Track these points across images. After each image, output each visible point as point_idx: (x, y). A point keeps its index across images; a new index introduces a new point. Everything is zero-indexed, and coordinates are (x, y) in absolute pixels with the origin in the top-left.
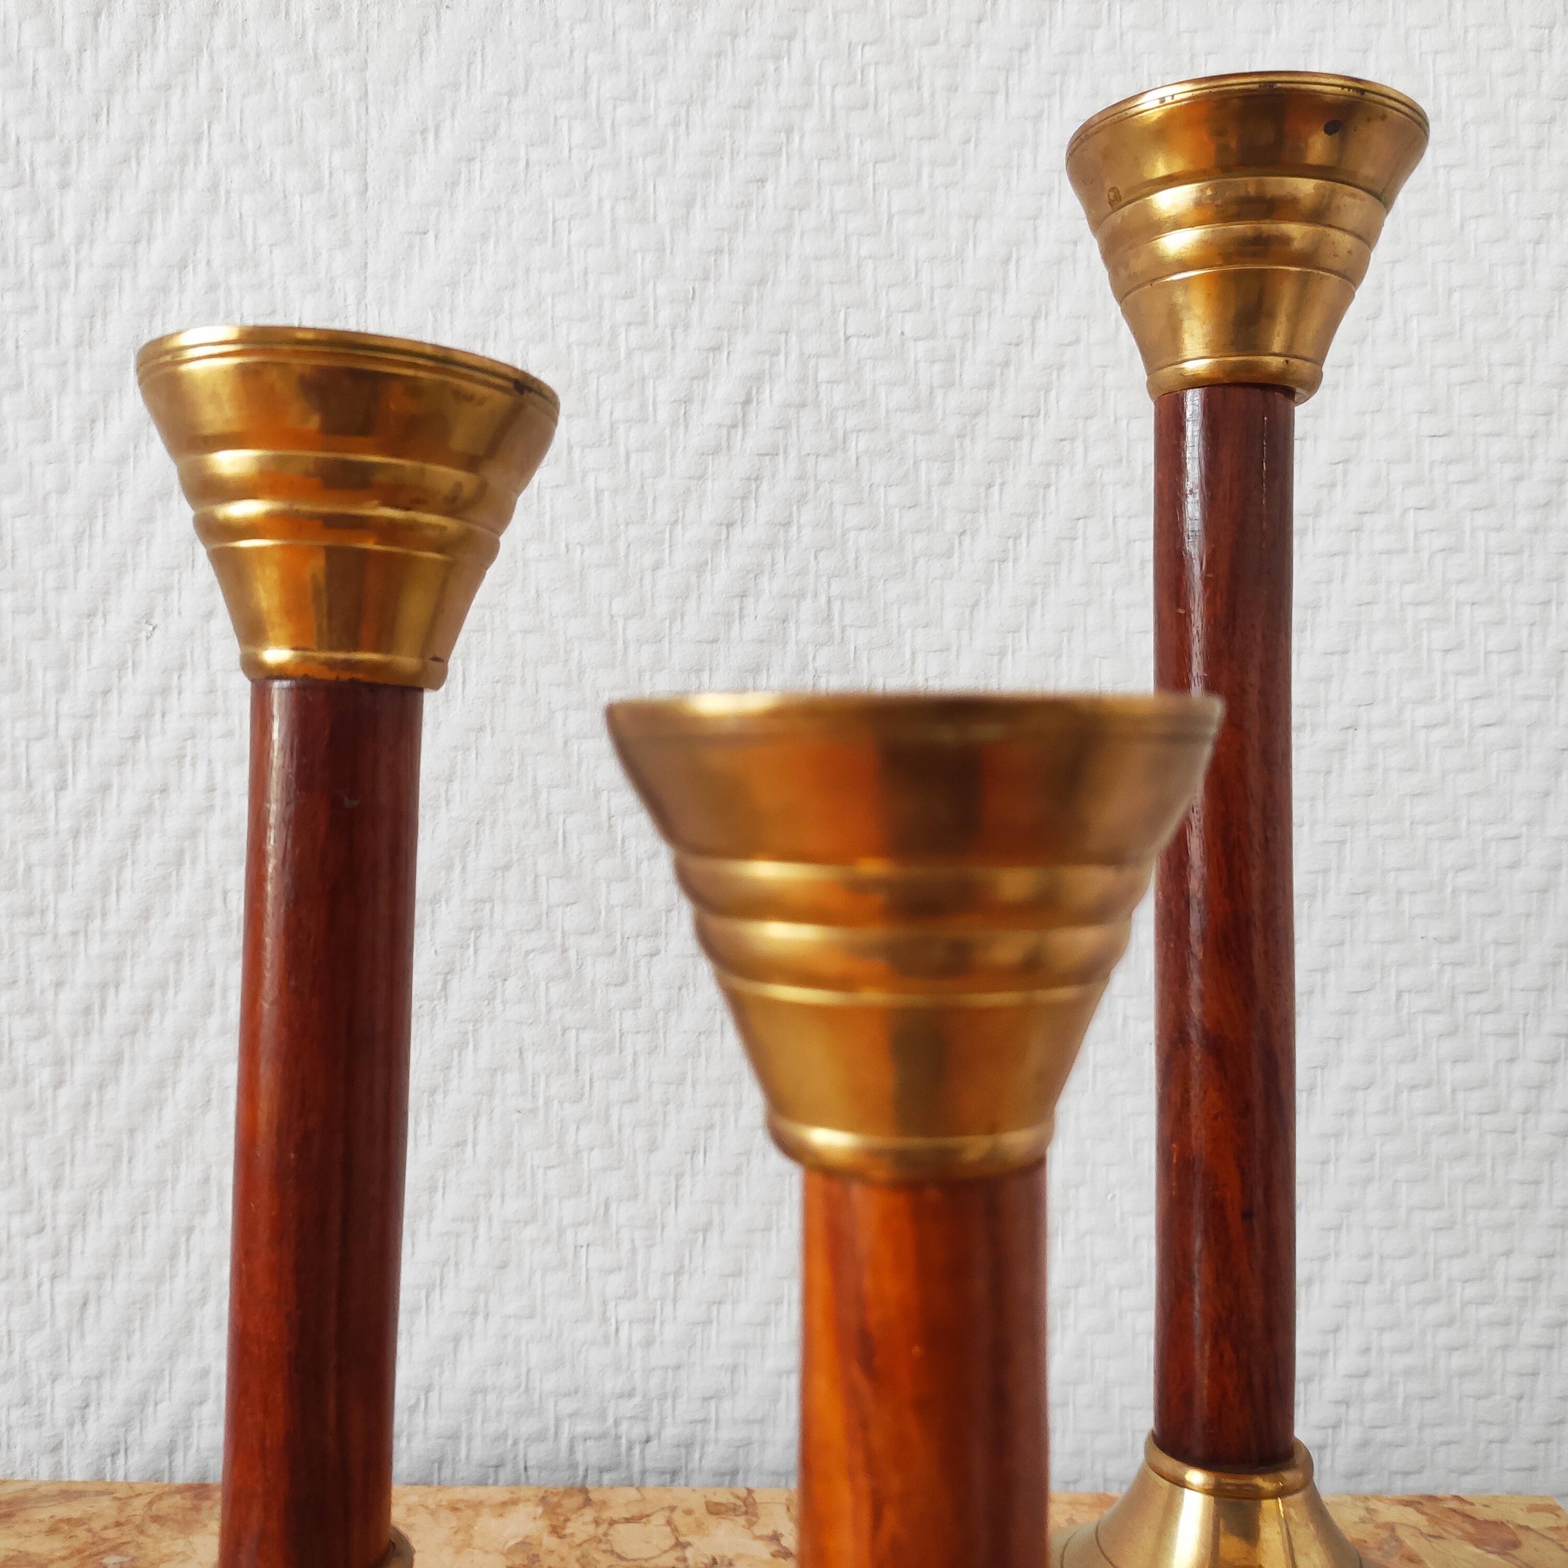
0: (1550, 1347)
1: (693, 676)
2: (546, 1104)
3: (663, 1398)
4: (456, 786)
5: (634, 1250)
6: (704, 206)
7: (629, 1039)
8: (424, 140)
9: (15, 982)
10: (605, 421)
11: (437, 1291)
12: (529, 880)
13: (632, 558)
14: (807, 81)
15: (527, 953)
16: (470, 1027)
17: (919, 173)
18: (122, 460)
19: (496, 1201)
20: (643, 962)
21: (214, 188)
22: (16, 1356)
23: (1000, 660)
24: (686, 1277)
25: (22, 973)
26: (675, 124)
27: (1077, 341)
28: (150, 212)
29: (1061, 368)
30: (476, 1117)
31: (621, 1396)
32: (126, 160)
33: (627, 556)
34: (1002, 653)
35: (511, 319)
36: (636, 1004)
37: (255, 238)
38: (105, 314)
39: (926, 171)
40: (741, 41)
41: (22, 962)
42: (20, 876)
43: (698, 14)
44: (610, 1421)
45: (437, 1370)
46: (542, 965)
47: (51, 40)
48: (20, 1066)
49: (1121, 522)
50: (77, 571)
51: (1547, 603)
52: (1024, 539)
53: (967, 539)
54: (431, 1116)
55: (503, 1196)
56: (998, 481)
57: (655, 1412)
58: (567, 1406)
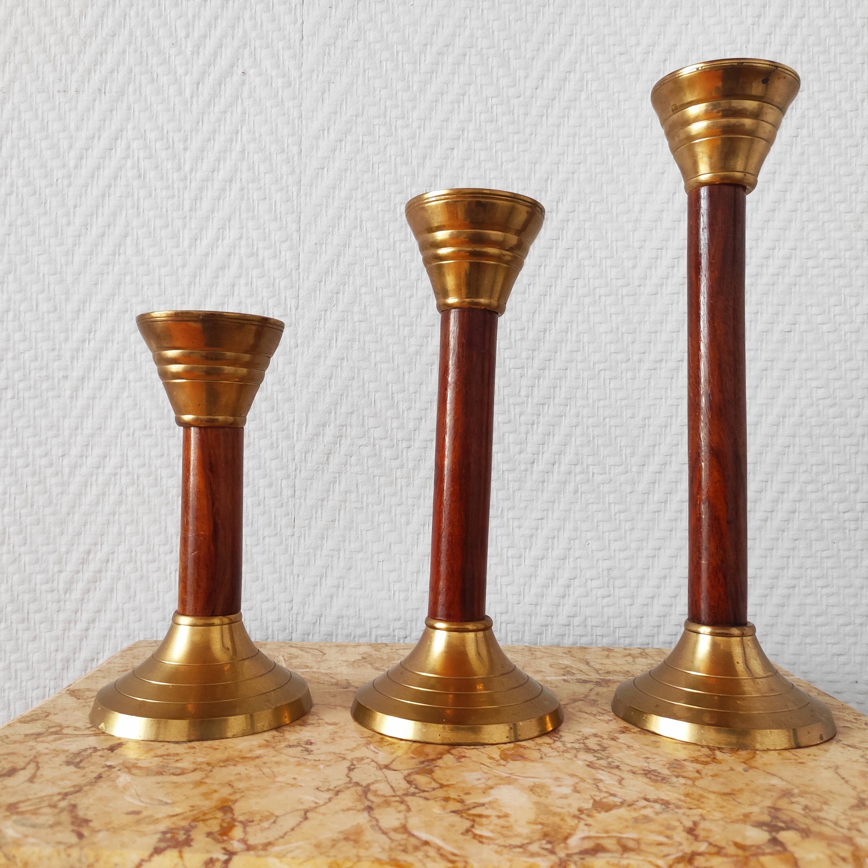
0: (761, 605)
1: (425, 339)
2: (367, 505)
3: (412, 621)
4: (333, 380)
5: (400, 563)
6: (430, 158)
7: (399, 480)
8: (323, 133)
9: (163, 455)
10: (392, 241)
11: (324, 578)
12: (361, 418)
13: (401, 293)
14: (470, 111)
15: (360, 446)
16: (337, 475)
17: (513, 146)
18: (207, 255)
19: (347, 543)
20: (405, 450)
21: (243, 151)
22: (160, 602)
23: (544, 334)
24: (421, 573)
25: (166, 452)
26: (419, 127)
27: (574, 211)
28: (218, 160)
29: (568, 221)
30: (339, 510)
31: (395, 620)
32: (209, 140)
33: (400, 292)
34: (545, 331)
35: (356, 201)
36: (402, 467)
37: (259, 170)
38: (201, 199)
39: (516, 146)
40: (445, 96)
41: (166, 447)
42: (165, 414)
43: (428, 86)
44: (391, 630)
45: (324, 609)
46: (365, 451)
47: (180, 92)
48: (165, 488)
49: (591, 280)
50: (189, 297)
51: (757, 313)
52: (553, 287)
53: (531, 286)
54: (322, 510)
55: (350, 541)
56: (543, 265)
57: (409, 626)
58: (374, 623)
